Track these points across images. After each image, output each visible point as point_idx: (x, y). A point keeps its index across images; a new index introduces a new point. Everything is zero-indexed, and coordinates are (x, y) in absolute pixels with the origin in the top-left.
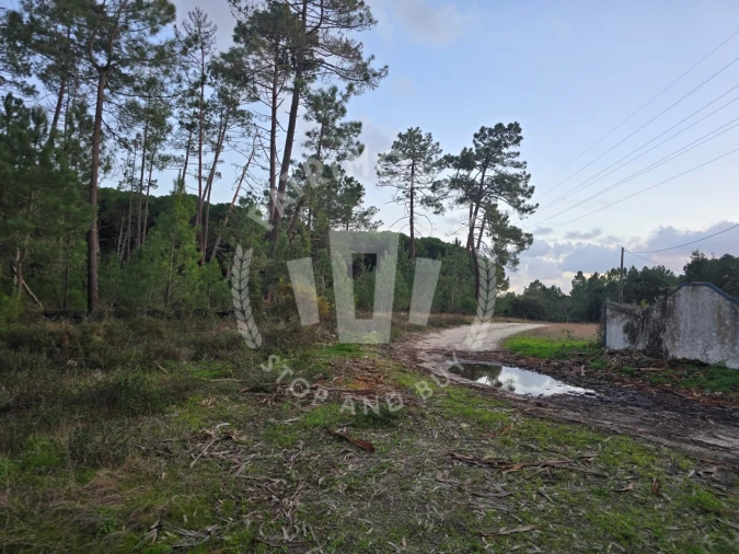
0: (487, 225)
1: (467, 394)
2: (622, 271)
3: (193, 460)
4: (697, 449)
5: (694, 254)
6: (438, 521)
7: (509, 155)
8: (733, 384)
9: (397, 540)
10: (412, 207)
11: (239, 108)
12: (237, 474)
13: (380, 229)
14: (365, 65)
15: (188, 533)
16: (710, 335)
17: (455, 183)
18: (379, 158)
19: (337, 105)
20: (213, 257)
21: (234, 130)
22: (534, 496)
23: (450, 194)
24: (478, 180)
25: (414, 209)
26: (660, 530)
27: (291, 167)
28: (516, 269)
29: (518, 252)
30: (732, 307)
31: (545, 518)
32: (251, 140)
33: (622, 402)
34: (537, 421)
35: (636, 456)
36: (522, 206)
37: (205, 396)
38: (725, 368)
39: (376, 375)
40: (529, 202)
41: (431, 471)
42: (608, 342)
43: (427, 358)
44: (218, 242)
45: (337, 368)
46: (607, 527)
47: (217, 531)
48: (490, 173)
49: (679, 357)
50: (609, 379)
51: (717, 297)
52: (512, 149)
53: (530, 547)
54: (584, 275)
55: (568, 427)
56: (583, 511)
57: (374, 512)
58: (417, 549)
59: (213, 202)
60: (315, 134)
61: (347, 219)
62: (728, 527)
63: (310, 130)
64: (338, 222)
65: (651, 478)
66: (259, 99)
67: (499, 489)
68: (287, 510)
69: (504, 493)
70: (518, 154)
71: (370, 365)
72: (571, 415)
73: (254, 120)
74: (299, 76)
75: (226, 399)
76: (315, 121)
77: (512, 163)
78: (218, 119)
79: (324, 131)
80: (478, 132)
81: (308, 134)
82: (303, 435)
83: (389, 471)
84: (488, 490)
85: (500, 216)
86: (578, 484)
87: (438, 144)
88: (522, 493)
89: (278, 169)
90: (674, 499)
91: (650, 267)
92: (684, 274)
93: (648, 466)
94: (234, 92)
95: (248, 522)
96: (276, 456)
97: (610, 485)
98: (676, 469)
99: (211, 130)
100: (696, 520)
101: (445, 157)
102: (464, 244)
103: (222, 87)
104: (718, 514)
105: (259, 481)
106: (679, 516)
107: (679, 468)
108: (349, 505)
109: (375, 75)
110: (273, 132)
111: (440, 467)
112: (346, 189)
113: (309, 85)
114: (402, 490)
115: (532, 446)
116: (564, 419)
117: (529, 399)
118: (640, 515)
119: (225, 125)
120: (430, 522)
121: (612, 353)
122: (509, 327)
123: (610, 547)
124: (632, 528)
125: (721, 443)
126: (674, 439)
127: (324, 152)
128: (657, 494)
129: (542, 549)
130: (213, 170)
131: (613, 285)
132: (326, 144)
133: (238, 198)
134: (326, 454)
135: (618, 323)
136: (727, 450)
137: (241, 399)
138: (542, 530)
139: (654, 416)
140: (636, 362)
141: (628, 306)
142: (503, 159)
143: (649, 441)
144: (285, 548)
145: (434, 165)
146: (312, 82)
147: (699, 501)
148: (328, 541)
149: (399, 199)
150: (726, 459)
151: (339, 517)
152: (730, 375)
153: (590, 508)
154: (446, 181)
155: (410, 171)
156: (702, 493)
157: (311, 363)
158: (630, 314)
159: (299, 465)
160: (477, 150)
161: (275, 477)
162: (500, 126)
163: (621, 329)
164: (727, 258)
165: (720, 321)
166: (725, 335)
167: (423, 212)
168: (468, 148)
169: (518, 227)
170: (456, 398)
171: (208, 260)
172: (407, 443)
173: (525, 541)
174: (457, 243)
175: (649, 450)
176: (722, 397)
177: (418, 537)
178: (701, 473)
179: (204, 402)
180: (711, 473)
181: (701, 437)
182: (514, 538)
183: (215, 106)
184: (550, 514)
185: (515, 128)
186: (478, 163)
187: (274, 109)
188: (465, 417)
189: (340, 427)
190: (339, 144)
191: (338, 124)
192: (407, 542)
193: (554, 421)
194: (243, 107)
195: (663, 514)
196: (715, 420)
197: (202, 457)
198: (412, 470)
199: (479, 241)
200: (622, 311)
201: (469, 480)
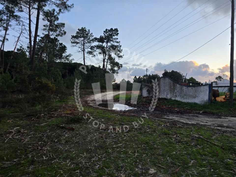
0: (109, 61)
1: (103, 111)
2: (147, 75)
3: (6, 140)
4: (164, 120)
5: (165, 70)
6: (95, 146)
7: (115, 39)
8: (173, 104)
9: (83, 154)
10: (84, 54)
11: (15, 14)
12: (24, 142)
13: (73, 62)
14: (65, 3)
15: (7, 163)
16: (168, 91)
17: (98, 47)
18: (71, 37)
19: (55, 16)
20: (7, 71)
21: (13, 22)
22: (123, 136)
23: (97, 51)
24: (105, 46)
25: (85, 55)
26: (155, 140)
27: (38, 38)
28: (118, 75)
29: (118, 70)
30: (173, 83)
31: (126, 141)
32: (20, 27)
33: (146, 110)
34: (124, 117)
35: (149, 123)
36: (119, 55)
37: (8, 119)
38: (171, 100)
39: (74, 108)
40: (121, 54)
41: (93, 133)
42: (143, 95)
43: (91, 102)
44: (9, 65)
45: (60, 107)
46: (142, 141)
47: (18, 160)
48: (109, 44)
49: (161, 97)
50: (143, 105)
51: (170, 81)
52: (116, 37)
53: (122, 149)
54: (137, 77)
55: (132, 117)
56: (136, 138)
57: (75, 147)
58: (89, 155)
59: (6, 50)
60: (47, 26)
61: (61, 57)
62: (171, 137)
63: (45, 24)
64: (57, 59)
65: (153, 128)
66: (23, 11)
67: (113, 136)
68: (44, 151)
69: (115, 137)
70: (117, 39)
71: (72, 105)
72: (133, 114)
73: (21, 19)
74: (39, 4)
75: (18, 119)
76: (47, 21)
77: (116, 41)
78: (6, 18)
79: (50, 25)
80: (105, 31)
81: (44, 26)
82: (48, 128)
83: (79, 135)
84: (110, 136)
85: (113, 58)
86: (135, 132)
87: (92, 33)
88: (120, 136)
89: (33, 39)
90: (158, 132)
91: (154, 74)
92: (162, 76)
93: (152, 125)
94: (12, 7)
95: (30, 156)
96: (39, 135)
97: (143, 131)
98: (159, 125)
99: (3, 22)
100: (164, 136)
101: (95, 38)
102: (102, 67)
103: (7, 5)
104: (169, 134)
105: (33, 144)
106: (160, 136)
107: (160, 125)
108: (66, 146)
109: (69, 7)
110: (30, 24)
111: (96, 132)
112: (60, 47)
113: (44, 8)
114: (84, 140)
115: (123, 123)
116: (131, 115)
117: (122, 111)
118: (150, 137)
119: (9, 20)
120: (93, 147)
121: (144, 98)
122: (116, 93)
123: (143, 146)
124: (148, 141)
125: (170, 118)
126: (159, 118)
127: (51, 33)
128: (155, 131)
129: (125, 149)
130: (4, 37)
131: (144, 79)
132: (52, 30)
133: (16, 49)
134: (58, 133)
135: (145, 89)
136: (171, 119)
137: (23, 119)
138: (125, 144)
139: (154, 113)
140: (150, 100)
141: (148, 84)
142: (113, 40)
143: (153, 119)
144: (45, 162)
145: (91, 41)
146: (45, 7)
147: (165, 132)
148: (60, 157)
149: (79, 52)
150: (171, 121)
151: (63, 150)
152: (173, 101)
153: (138, 137)
154: (95, 46)
155: (83, 42)
156: (165, 130)
157: (50, 106)
158: (148, 86)
159: (48, 137)
160: (105, 37)
161: (39, 142)
162: (112, 29)
163: (146, 91)
164: (173, 71)
165: (170, 87)
166: (172, 91)
167: (88, 56)
168: (102, 36)
169: (118, 62)
170: (100, 113)
171: (5, 72)
172: (85, 127)
173: (121, 148)
174: (100, 67)
175: (153, 121)
176: (170, 107)
177: (89, 152)
178: (165, 125)
179: (8, 121)
180: (167, 125)
181: (165, 117)
182: (117, 148)
183: (4, 12)
184: (127, 140)
185: (116, 30)
186: (105, 41)
187: (30, 15)
188: (103, 118)
189: (62, 124)
190: (57, 30)
191: (56, 23)
192: (86, 153)
193: (129, 116)
194: (16, 13)
195: (156, 136)
196: (169, 113)
197: (10, 138)
198: (87, 134)
199: (106, 66)
200: (146, 86)
201: (104, 134)
